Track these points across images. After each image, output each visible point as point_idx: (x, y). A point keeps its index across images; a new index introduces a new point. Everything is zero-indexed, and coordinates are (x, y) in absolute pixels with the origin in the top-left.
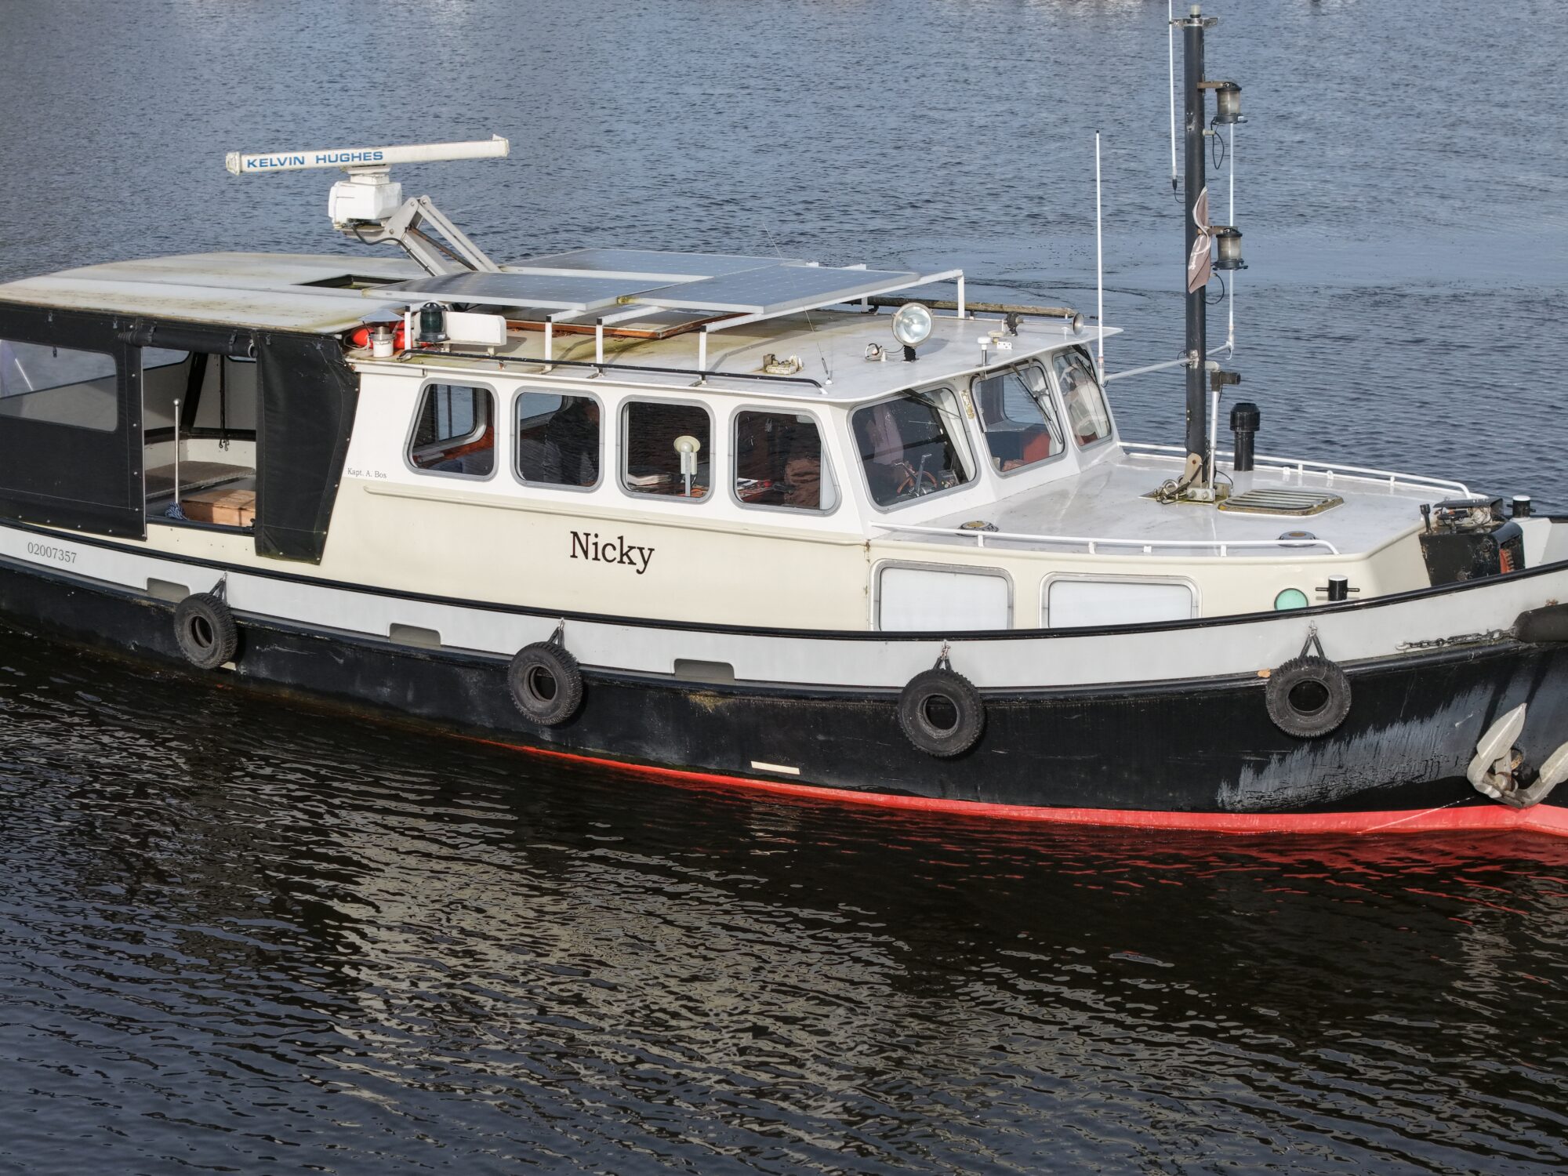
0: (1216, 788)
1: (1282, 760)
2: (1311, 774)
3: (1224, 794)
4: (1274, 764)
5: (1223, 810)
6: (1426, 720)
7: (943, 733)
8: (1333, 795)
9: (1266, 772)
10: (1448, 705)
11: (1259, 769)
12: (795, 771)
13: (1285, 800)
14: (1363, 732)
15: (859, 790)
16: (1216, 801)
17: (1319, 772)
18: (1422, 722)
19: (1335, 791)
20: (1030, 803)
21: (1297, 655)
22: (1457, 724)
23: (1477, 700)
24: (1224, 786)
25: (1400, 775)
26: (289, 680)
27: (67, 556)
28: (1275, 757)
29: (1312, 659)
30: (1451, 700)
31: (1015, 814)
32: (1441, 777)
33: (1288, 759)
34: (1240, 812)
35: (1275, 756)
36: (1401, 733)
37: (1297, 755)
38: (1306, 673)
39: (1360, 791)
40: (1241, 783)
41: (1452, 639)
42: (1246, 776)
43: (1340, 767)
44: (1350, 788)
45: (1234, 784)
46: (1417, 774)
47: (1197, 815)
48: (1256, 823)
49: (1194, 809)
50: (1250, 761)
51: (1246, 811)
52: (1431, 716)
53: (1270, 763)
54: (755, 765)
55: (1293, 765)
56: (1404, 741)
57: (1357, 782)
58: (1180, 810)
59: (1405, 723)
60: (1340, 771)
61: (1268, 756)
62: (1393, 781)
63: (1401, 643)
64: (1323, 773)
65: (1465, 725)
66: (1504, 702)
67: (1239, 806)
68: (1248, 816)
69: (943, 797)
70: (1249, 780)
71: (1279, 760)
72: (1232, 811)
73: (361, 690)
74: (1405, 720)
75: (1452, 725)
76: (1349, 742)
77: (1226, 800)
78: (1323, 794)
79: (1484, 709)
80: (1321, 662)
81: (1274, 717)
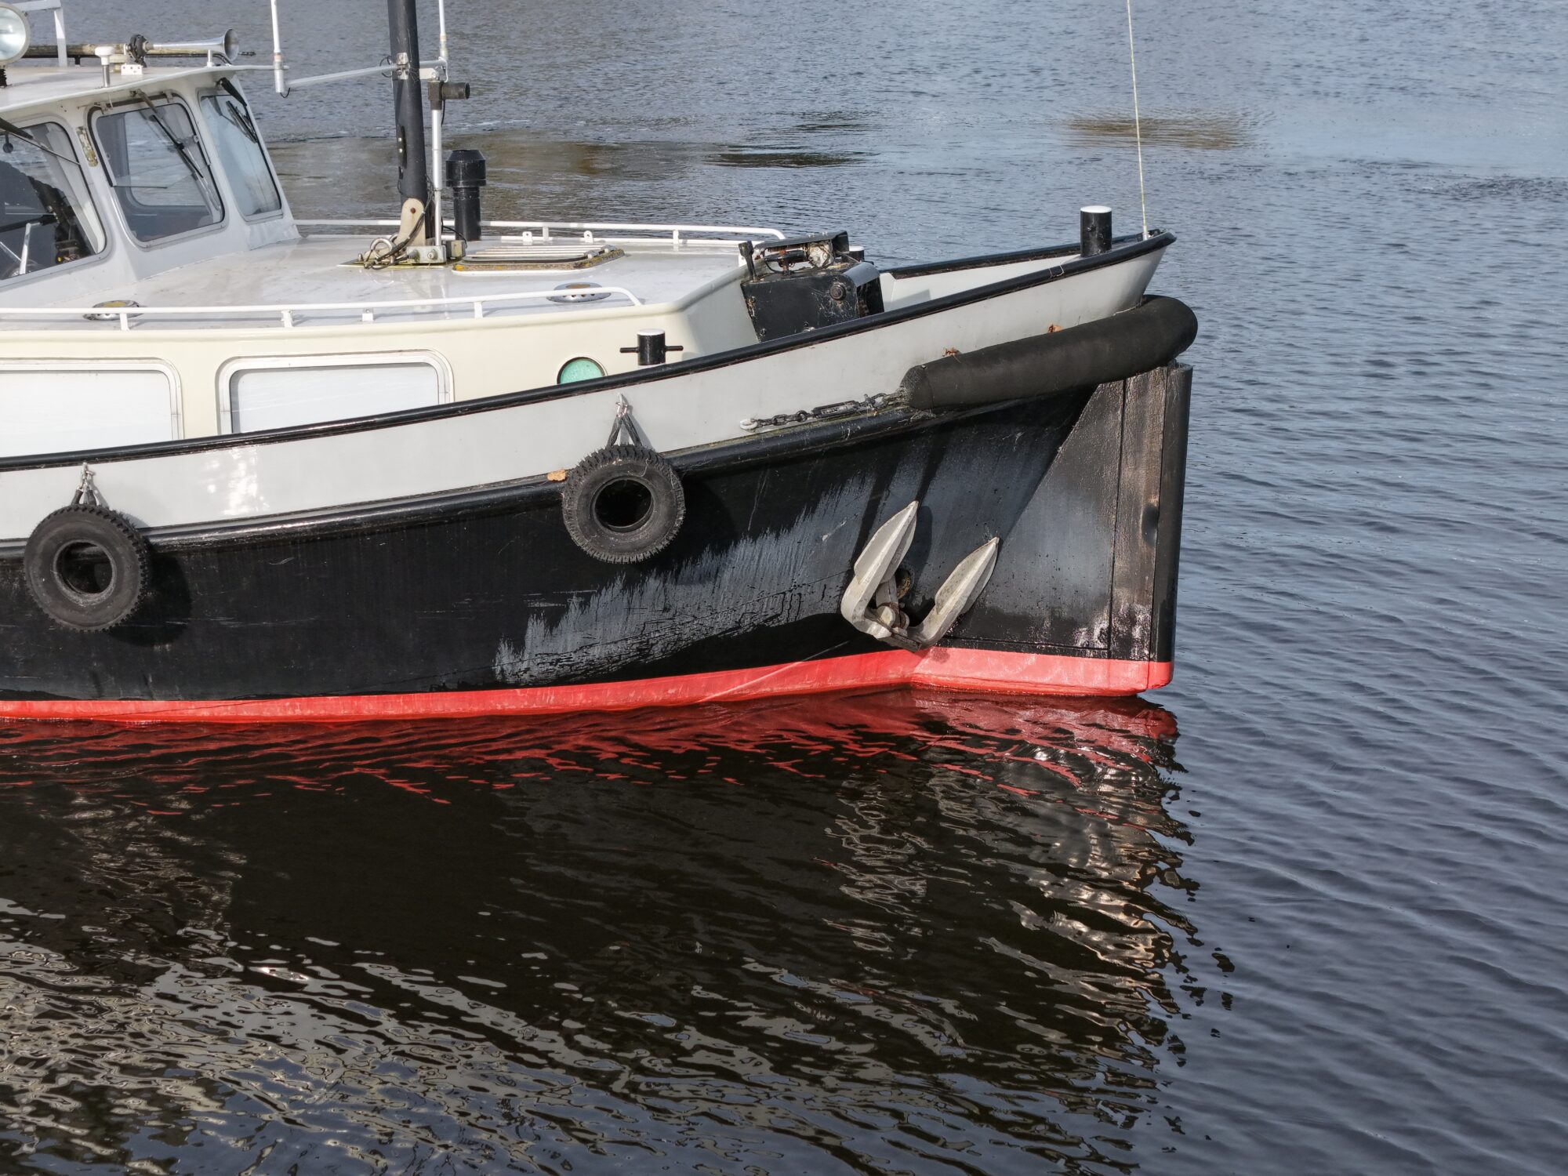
0: (493, 652)
1: (585, 604)
2: (625, 623)
3: (505, 660)
4: (574, 611)
5: (503, 685)
6: (783, 535)
7: (94, 598)
8: (657, 651)
9: (563, 623)
10: (812, 507)
11: (553, 620)
13: (590, 663)
14: (697, 556)
16: (493, 672)
17: (637, 619)
18: (777, 536)
19: (660, 646)
20: (224, 696)
21: (602, 444)
22: (825, 538)
23: (853, 499)
24: (504, 649)
25: (748, 617)
28: (575, 602)
29: (625, 450)
30: (818, 500)
31: (205, 713)
32: (803, 616)
33: (594, 601)
34: (527, 686)
35: (575, 599)
36: (749, 553)
37: (606, 596)
38: (618, 468)
39: (694, 643)
40: (528, 643)
41: (818, 411)
42: (535, 630)
43: (666, 610)
44: (679, 640)
45: (518, 646)
46: (770, 614)
47: (467, 695)
48: (550, 699)
49: (464, 687)
50: (540, 609)
51: (536, 683)
52: (790, 526)
53: (567, 609)
55: (600, 611)
56: (754, 566)
57: (690, 632)
58: (443, 689)
59: (755, 540)
60: (667, 615)
61: (565, 599)
62: (738, 625)
63: (747, 420)
64: (643, 619)
65: (835, 537)
66: (887, 503)
67: (526, 676)
68: (539, 691)
69: (99, 696)
70: (539, 639)
71: (581, 605)
72: (516, 685)
74: (755, 535)
75: (818, 539)
76: (678, 572)
77: (508, 668)
78: (643, 651)
79: (861, 513)
80: (637, 452)
81: (576, 537)
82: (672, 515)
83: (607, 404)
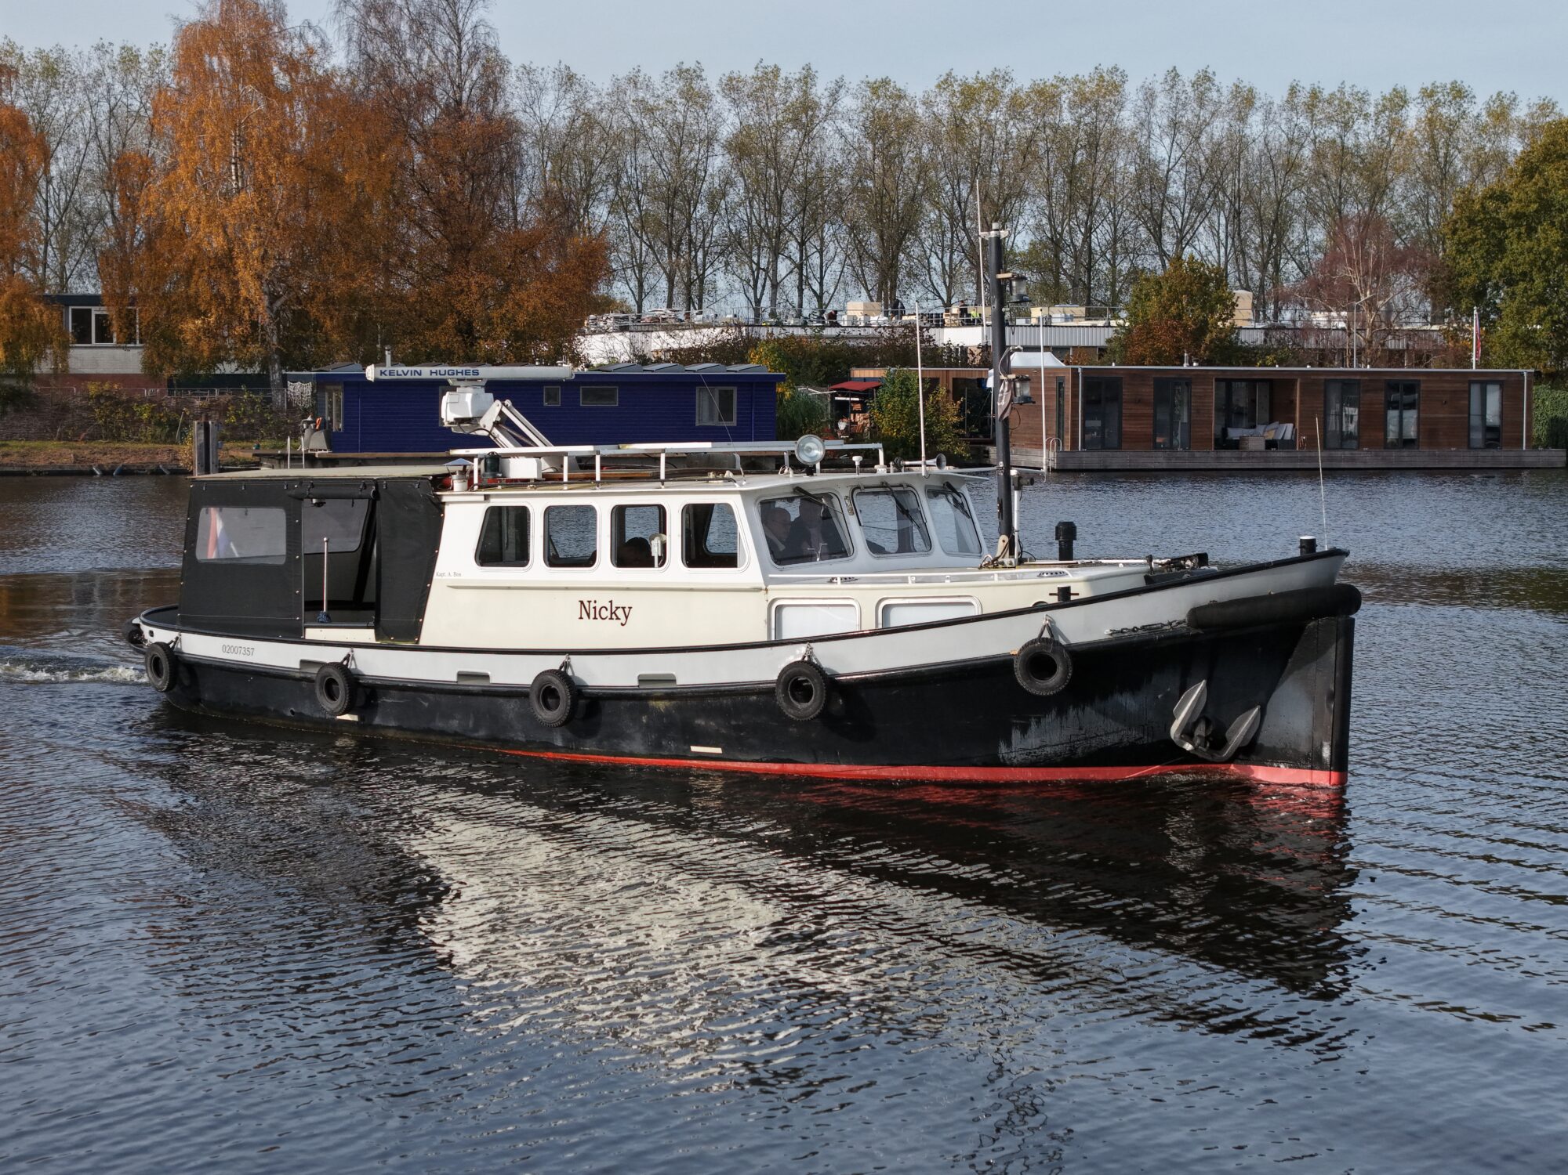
0: (997, 746)
1: (1038, 723)
2: (1061, 734)
3: (1004, 751)
4: (1033, 726)
5: (1004, 765)
6: (1136, 693)
7: (805, 705)
8: (1080, 752)
9: (1029, 732)
11: (1024, 730)
12: (718, 750)
13: (1046, 756)
15: (761, 761)
16: (998, 757)
17: (1066, 732)
18: (1133, 693)
19: (1081, 749)
20: (875, 765)
21: (1035, 637)
22: (1158, 695)
23: (1173, 675)
24: (1002, 744)
25: (1125, 737)
26: (393, 724)
27: (249, 651)
29: (1046, 640)
31: (865, 772)
33: (1043, 722)
34: (1016, 766)
35: (1032, 719)
36: (1120, 702)
37: (1048, 719)
38: (1041, 649)
39: (1098, 750)
40: (1013, 742)
41: (1143, 628)
42: (1016, 735)
44: (1091, 746)
45: (1009, 744)
48: (1029, 774)
49: (985, 765)
50: (1017, 724)
51: (1021, 765)
52: (1137, 687)
53: (1030, 725)
54: (694, 749)
55: (1047, 726)
56: (1123, 707)
57: (1096, 743)
58: (975, 765)
60: (1082, 732)
61: (1027, 719)
62: (1121, 741)
63: (1108, 630)
64: (1070, 733)
65: (1164, 696)
66: (1189, 678)
67: (1015, 761)
68: (1023, 770)
69: (816, 762)
70: (1018, 740)
71: (1036, 722)
72: (1011, 765)
73: (439, 724)
74: (1119, 692)
75: (1154, 696)
76: (1083, 708)
77: (1005, 756)
78: (1073, 751)
80: (1052, 642)
81: (1020, 680)
82: (1066, 672)
83: (1041, 619)
